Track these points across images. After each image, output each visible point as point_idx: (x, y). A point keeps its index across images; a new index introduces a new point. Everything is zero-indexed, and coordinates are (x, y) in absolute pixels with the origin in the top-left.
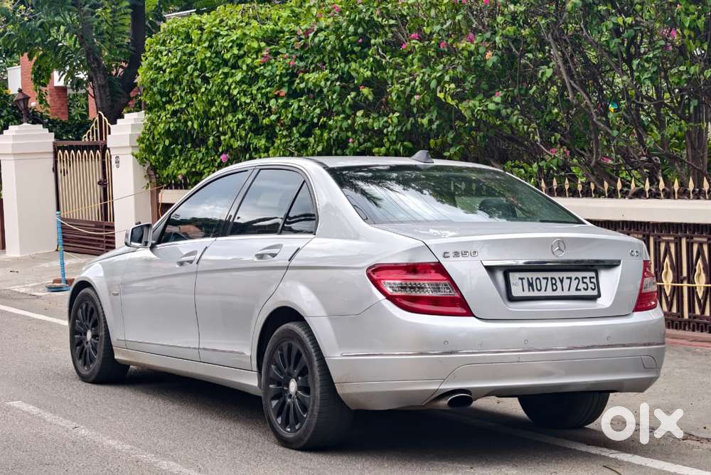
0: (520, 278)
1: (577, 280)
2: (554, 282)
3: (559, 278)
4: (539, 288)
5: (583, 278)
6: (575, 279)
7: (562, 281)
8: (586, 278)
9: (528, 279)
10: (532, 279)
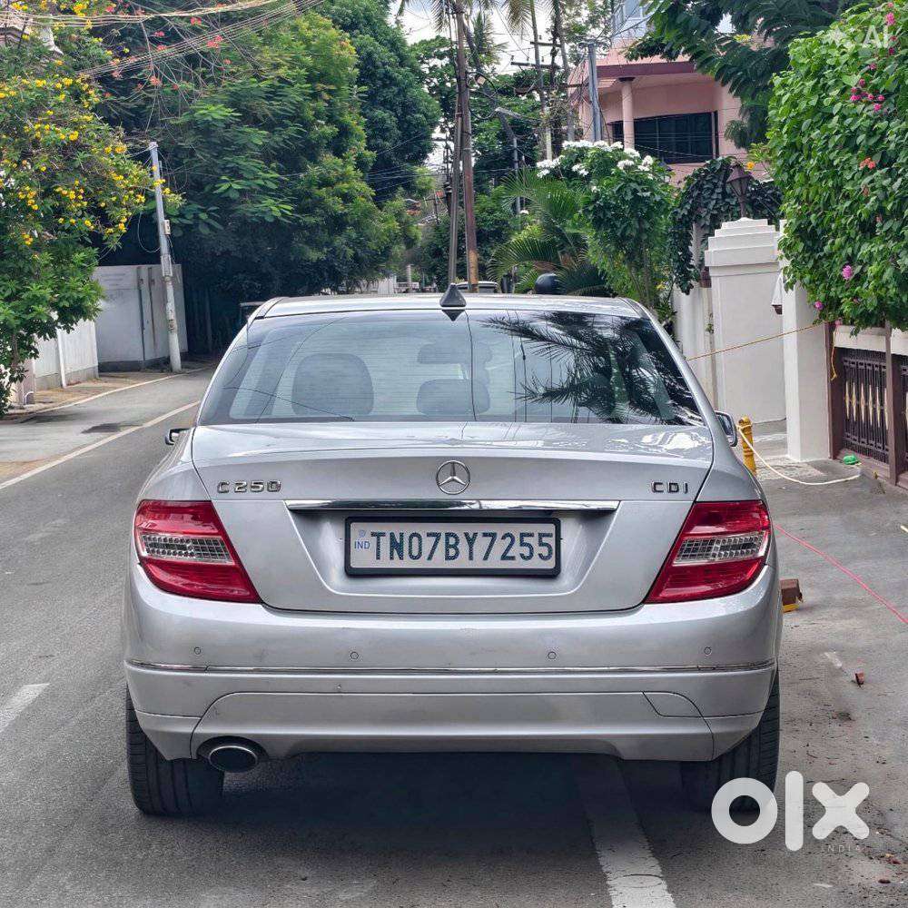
0: (373, 534)
1: (508, 540)
2: (452, 541)
3: (466, 535)
4: (415, 553)
5: (522, 535)
6: (503, 538)
7: (471, 541)
8: (531, 535)
9: (392, 535)
10: (401, 535)
